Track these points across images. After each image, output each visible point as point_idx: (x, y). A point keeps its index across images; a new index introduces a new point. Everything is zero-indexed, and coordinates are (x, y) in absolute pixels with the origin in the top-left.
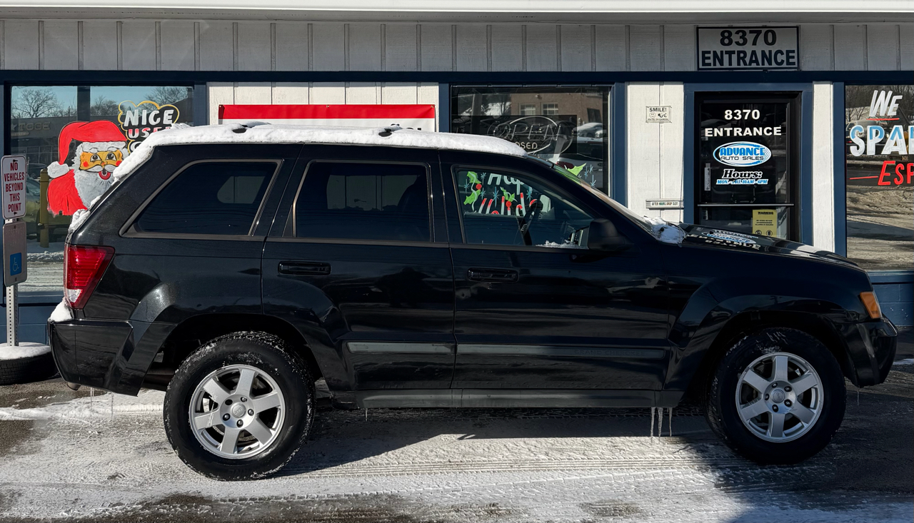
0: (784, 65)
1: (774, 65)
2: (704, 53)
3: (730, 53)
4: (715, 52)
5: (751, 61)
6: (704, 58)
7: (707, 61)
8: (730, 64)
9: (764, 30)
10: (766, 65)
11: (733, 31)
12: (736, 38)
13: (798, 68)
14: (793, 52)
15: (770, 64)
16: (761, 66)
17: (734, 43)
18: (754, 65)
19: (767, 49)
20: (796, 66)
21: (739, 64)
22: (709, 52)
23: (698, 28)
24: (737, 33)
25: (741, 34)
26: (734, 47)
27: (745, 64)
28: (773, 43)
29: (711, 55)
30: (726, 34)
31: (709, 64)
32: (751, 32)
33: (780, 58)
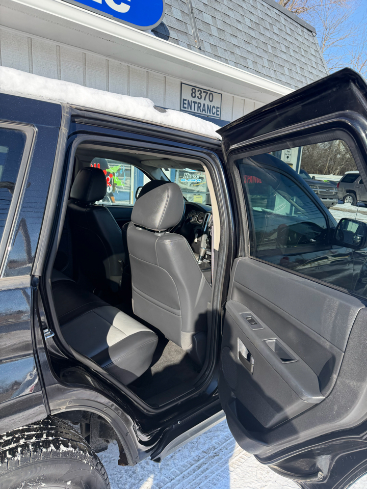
0: (215, 115)
1: (211, 114)
2: (184, 100)
3: (195, 103)
4: (188, 100)
5: (203, 110)
6: (184, 103)
7: (185, 106)
8: (194, 110)
9: (209, 92)
10: (209, 114)
11: (197, 89)
12: (198, 94)
13: (220, 118)
14: (219, 108)
15: (210, 113)
16: (206, 114)
17: (196, 97)
18: (204, 113)
19: (210, 104)
20: (219, 116)
21: (198, 111)
22: (186, 100)
23: (182, 83)
24: (198, 91)
25: (200, 92)
26: (196, 100)
27: (200, 111)
28: (211, 101)
29: (186, 102)
30: (194, 91)
31: (185, 108)
32: (204, 92)
33: (214, 110)
